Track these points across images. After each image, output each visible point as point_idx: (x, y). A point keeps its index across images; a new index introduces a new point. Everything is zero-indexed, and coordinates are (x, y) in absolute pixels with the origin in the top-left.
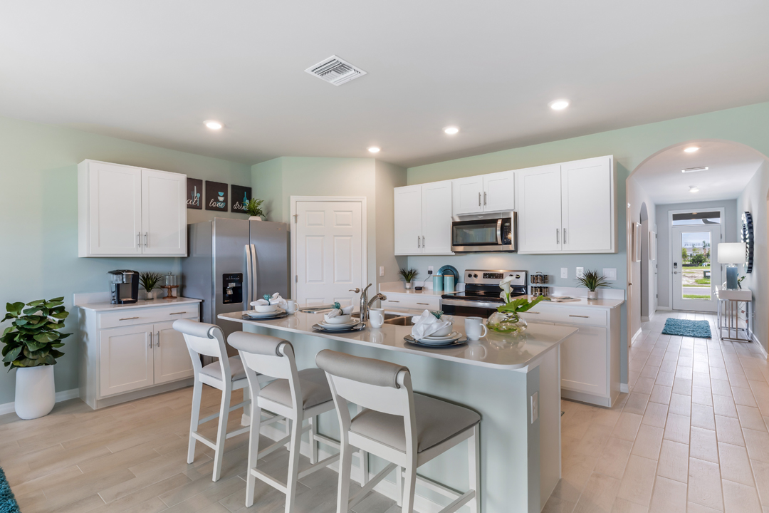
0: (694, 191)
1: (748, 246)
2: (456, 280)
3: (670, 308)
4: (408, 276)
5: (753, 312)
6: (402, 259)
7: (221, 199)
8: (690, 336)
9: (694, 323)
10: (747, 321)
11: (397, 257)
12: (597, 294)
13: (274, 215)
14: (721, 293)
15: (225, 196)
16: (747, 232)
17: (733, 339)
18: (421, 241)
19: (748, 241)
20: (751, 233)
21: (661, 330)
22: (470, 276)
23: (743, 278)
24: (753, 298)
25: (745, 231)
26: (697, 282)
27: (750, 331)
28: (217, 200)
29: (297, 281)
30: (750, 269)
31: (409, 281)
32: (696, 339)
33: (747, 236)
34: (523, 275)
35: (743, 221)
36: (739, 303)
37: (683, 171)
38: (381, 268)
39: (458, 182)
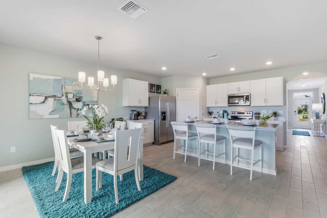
0: (303, 86)
1: (323, 105)
2: (228, 114)
3: (293, 127)
4: (210, 113)
5: (325, 127)
6: (208, 108)
7: (154, 89)
8: (303, 135)
9: (303, 132)
10: (323, 130)
11: (207, 107)
12: (277, 119)
13: (170, 94)
14: (314, 121)
15: (155, 88)
16: (323, 100)
17: (318, 136)
18: (216, 102)
19: (323, 103)
20: (325, 100)
21: (292, 133)
22: (233, 113)
23: (321, 115)
24: (325, 122)
25: (322, 100)
26: (300, 120)
27: (324, 134)
28: (153, 90)
29: (178, 115)
30: (324, 113)
31: (211, 115)
32: (305, 136)
33: (323, 101)
34: (251, 113)
35: (321, 96)
36: (320, 124)
37: (301, 80)
38: (203, 111)
39: (230, 84)
